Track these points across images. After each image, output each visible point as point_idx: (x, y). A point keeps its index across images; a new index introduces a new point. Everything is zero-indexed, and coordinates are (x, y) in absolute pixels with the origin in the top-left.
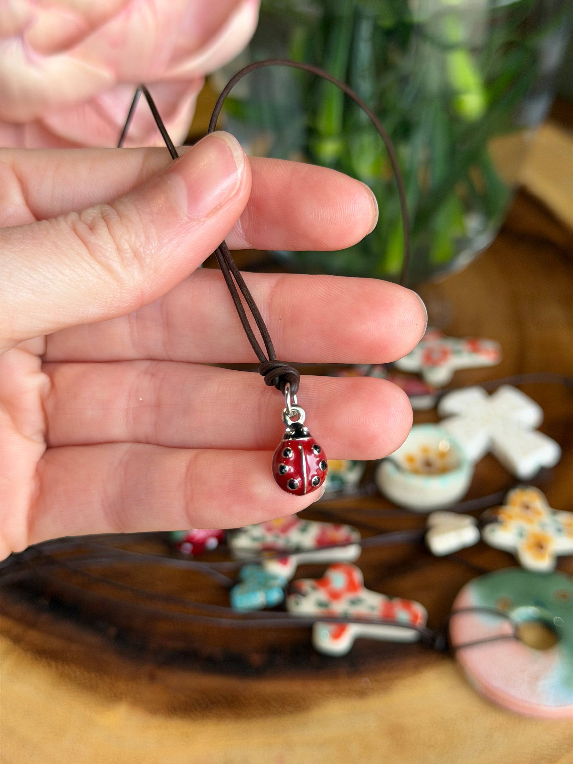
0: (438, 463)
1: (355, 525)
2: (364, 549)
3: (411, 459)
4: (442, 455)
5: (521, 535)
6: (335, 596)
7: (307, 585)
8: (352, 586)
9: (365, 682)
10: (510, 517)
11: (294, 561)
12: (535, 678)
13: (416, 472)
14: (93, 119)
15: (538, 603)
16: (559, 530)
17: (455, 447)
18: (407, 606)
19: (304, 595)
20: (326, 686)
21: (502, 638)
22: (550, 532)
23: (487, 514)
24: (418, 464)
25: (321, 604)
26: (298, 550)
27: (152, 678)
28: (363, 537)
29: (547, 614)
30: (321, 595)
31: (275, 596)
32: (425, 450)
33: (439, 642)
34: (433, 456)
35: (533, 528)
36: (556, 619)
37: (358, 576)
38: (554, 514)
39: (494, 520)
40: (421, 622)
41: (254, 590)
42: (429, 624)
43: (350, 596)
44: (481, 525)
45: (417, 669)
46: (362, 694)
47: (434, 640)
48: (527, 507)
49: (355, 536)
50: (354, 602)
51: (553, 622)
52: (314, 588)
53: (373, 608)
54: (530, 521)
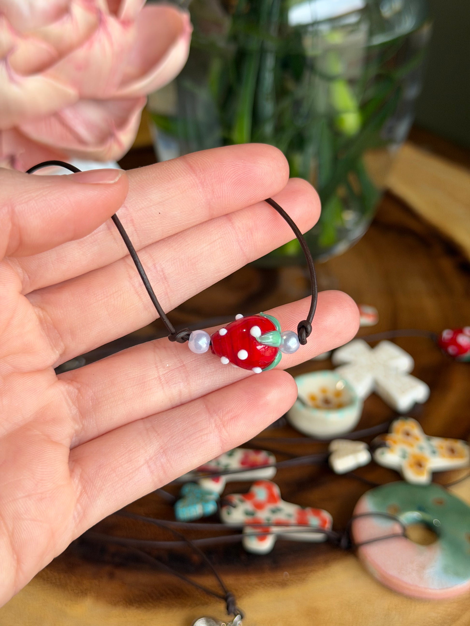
0: (335, 400)
1: (271, 451)
2: (279, 470)
3: (313, 398)
4: (338, 394)
5: (404, 456)
6: (259, 506)
7: (236, 498)
8: (272, 498)
9: (285, 575)
10: (395, 442)
11: (224, 479)
12: (423, 567)
13: (317, 407)
14: (57, 128)
15: (420, 509)
16: (434, 452)
17: (348, 388)
18: (317, 514)
19: (235, 507)
20: (254, 579)
21: (393, 536)
22: (427, 453)
23: (377, 440)
24: (319, 402)
25: (247, 513)
26: (226, 472)
27: (111, 576)
28: (278, 461)
29: (427, 517)
30: (248, 506)
31: (211, 508)
32: (324, 391)
33: (344, 542)
34: (330, 395)
35: (413, 450)
36: (435, 521)
37: (276, 490)
38: (429, 439)
39: (383, 445)
40: (328, 526)
41: (194, 503)
42: (334, 528)
43: (270, 506)
44: (372, 449)
45: (327, 563)
46: (283, 584)
47: (339, 540)
48: (408, 434)
49: (272, 460)
50: (274, 511)
51: (433, 522)
52: (242, 501)
53: (289, 515)
54: (411, 445)
